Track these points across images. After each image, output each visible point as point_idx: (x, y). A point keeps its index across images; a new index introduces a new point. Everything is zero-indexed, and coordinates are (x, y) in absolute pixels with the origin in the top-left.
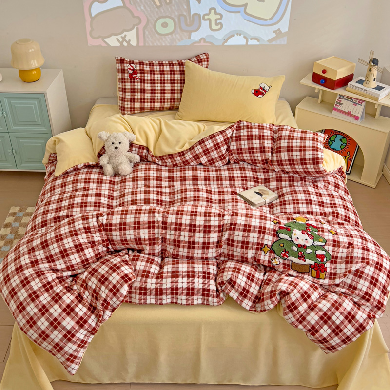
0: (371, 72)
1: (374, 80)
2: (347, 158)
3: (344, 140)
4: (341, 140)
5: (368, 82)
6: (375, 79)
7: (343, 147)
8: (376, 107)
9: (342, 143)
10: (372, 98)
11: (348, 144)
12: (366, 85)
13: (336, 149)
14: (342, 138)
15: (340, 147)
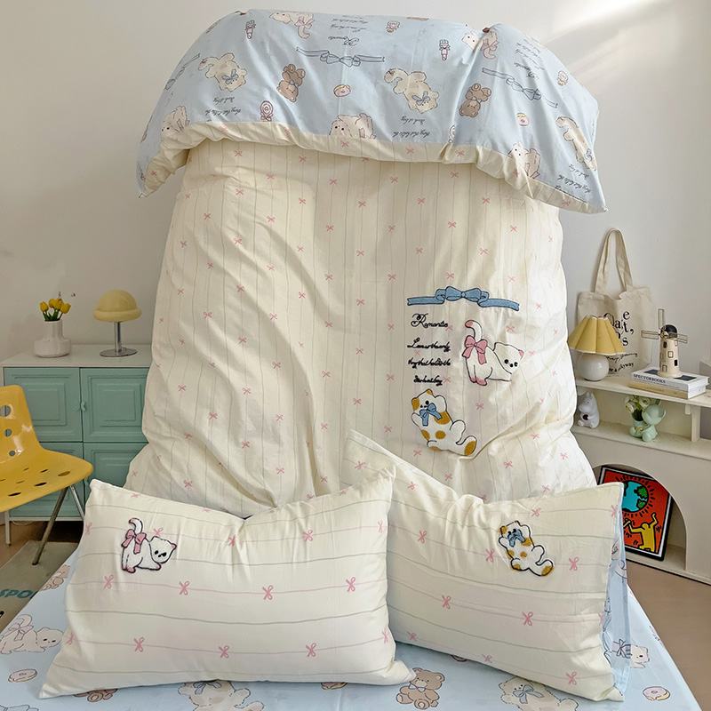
0: (668, 349)
1: (676, 364)
2: (652, 526)
3: (643, 492)
4: (636, 491)
5: (664, 367)
6: (676, 361)
7: (641, 505)
8: (688, 412)
9: (639, 498)
10: (675, 394)
11: (650, 499)
12: (663, 373)
13: (628, 511)
14: (638, 488)
15: (637, 506)
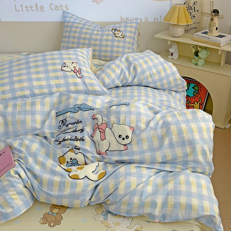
0: (213, 22)
1: (217, 29)
2: (199, 103)
3: (196, 88)
4: (193, 88)
5: (211, 31)
7: (195, 93)
8: (220, 53)
9: (195, 90)
11: (199, 91)
12: (210, 34)
13: (189, 96)
14: (194, 86)
15: (193, 94)
